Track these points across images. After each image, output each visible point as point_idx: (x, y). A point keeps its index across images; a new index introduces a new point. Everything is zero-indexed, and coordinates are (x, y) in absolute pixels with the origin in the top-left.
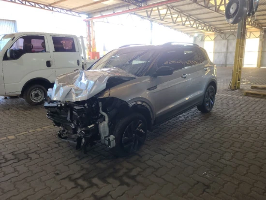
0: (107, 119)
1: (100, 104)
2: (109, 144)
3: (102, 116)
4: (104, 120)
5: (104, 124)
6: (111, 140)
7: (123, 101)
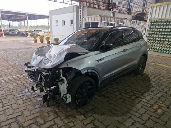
0: (66, 82)
1: (61, 71)
2: (66, 100)
3: (62, 79)
4: (64, 83)
5: (63, 86)
6: (67, 98)
7: (78, 70)
